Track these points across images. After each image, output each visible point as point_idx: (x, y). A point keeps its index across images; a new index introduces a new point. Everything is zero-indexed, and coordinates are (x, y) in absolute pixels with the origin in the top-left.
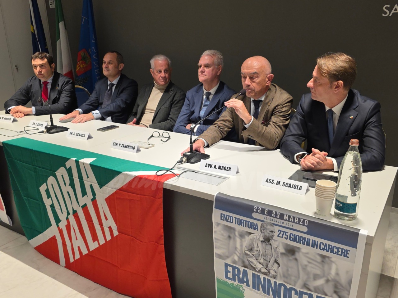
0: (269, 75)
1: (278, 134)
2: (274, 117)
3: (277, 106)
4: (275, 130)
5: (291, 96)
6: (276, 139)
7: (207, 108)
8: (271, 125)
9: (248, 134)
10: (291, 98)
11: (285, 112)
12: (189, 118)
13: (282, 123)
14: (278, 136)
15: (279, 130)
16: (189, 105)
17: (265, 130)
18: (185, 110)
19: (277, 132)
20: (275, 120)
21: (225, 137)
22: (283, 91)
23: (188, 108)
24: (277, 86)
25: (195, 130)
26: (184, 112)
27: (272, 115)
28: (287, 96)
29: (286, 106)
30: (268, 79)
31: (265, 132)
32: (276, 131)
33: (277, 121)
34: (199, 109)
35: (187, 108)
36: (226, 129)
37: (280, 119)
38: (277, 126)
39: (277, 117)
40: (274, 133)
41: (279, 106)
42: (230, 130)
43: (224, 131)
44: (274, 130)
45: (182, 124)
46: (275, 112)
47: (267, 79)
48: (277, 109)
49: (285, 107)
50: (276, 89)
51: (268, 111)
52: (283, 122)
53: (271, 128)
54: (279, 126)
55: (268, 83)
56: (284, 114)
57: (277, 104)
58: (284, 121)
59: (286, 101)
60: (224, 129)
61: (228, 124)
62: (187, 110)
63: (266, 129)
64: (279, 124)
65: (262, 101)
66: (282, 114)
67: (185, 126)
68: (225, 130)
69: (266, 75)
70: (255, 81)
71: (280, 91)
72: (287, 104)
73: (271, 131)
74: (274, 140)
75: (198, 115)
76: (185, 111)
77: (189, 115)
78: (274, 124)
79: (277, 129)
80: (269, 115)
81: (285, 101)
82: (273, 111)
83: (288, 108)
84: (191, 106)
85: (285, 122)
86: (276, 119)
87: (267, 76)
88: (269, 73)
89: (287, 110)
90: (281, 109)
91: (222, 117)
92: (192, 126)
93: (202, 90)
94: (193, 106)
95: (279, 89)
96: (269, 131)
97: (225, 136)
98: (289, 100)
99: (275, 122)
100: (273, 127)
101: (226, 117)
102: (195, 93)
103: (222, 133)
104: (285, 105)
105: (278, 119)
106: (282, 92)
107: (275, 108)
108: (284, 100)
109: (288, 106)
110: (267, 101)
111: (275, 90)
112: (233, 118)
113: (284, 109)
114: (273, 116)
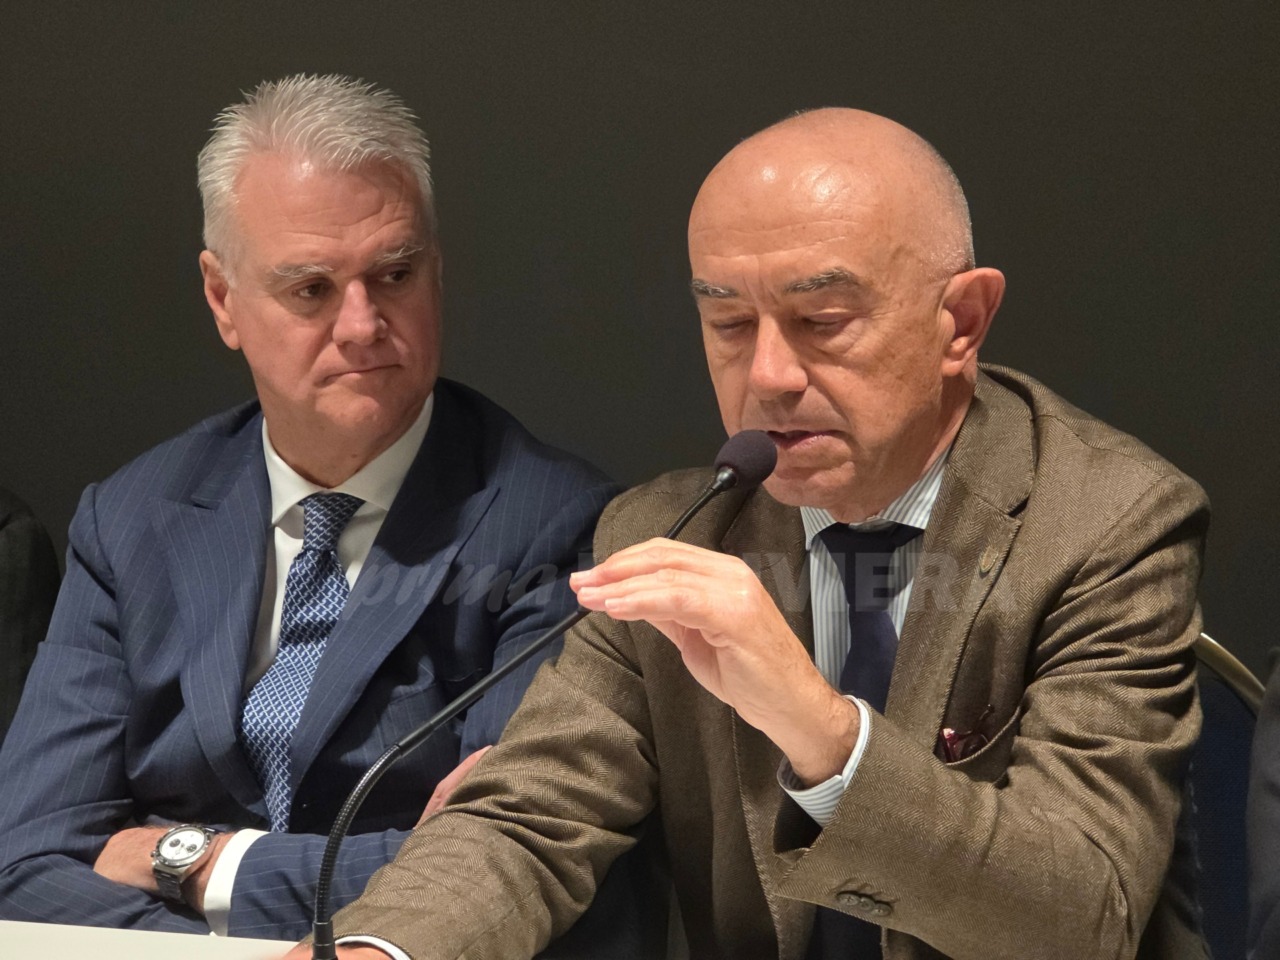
0: (958, 281)
1: (1123, 845)
2: (1062, 688)
3: (1070, 578)
4: (1090, 811)
5: (1187, 479)
6: (1108, 902)
7: (328, 653)
8: (1042, 770)
9: (835, 883)
10: (1194, 498)
11: (1159, 633)
12: (121, 770)
13: (1143, 739)
14: (1125, 866)
15: (1123, 810)
16: (114, 632)
17: (996, 824)
18: (74, 683)
19: (1112, 832)
20: (1066, 711)
21: (584, 917)
22: (1107, 437)
23: (107, 661)
24: (1039, 391)
25: (218, 891)
26: (67, 708)
27: (1032, 666)
28: (1152, 476)
29: (1156, 577)
30: (955, 311)
31: (1000, 839)
32: (1101, 823)
33: (1090, 728)
34: (234, 666)
35: (87, 668)
36: (591, 835)
37: (1123, 705)
38: (1098, 775)
39: (1091, 688)
40: (1078, 838)
41: (1094, 581)
42: (630, 841)
43: (569, 853)
44: (1072, 811)
45: (55, 835)
46: (1058, 634)
47: (946, 319)
48: (1074, 612)
49: (1148, 589)
50: (1036, 420)
51: (985, 633)
52: (1147, 735)
53: (1046, 793)
54: (1116, 768)
55: (959, 356)
56: (1148, 652)
57: (1065, 561)
58: (1161, 718)
59: (1155, 530)
60: (574, 834)
61: (606, 782)
62: (91, 680)
63: (1000, 807)
64: (1117, 747)
65: (917, 533)
66: (1134, 651)
67: (88, 857)
68: (580, 843)
69: (931, 281)
70: (845, 349)
71: (1080, 433)
72: (1167, 556)
73: (1051, 826)
74: (1093, 913)
75: (225, 734)
76: (74, 697)
77: (118, 742)
78: (1069, 751)
79: (1108, 796)
80: (1002, 673)
81: (1144, 522)
82: (1039, 625)
83: (1176, 590)
84: (137, 642)
85: (1166, 733)
86: (1078, 701)
87: (944, 289)
88: (960, 262)
89: (1173, 612)
90: (1114, 610)
91: (532, 714)
92: (168, 852)
93: (248, 471)
94: (157, 642)
95: (1070, 421)
96: (1030, 823)
97: (582, 908)
98: (1179, 513)
99: (1073, 730)
100: (1062, 788)
101: (579, 710)
102: (177, 507)
103: (553, 879)
104: (1146, 566)
105: (1101, 705)
106: (1101, 444)
107: (1053, 599)
108: (1136, 516)
109: (1175, 571)
110: (965, 531)
111: (1026, 427)
112: (640, 722)
113: (1142, 608)
114: (1044, 681)
